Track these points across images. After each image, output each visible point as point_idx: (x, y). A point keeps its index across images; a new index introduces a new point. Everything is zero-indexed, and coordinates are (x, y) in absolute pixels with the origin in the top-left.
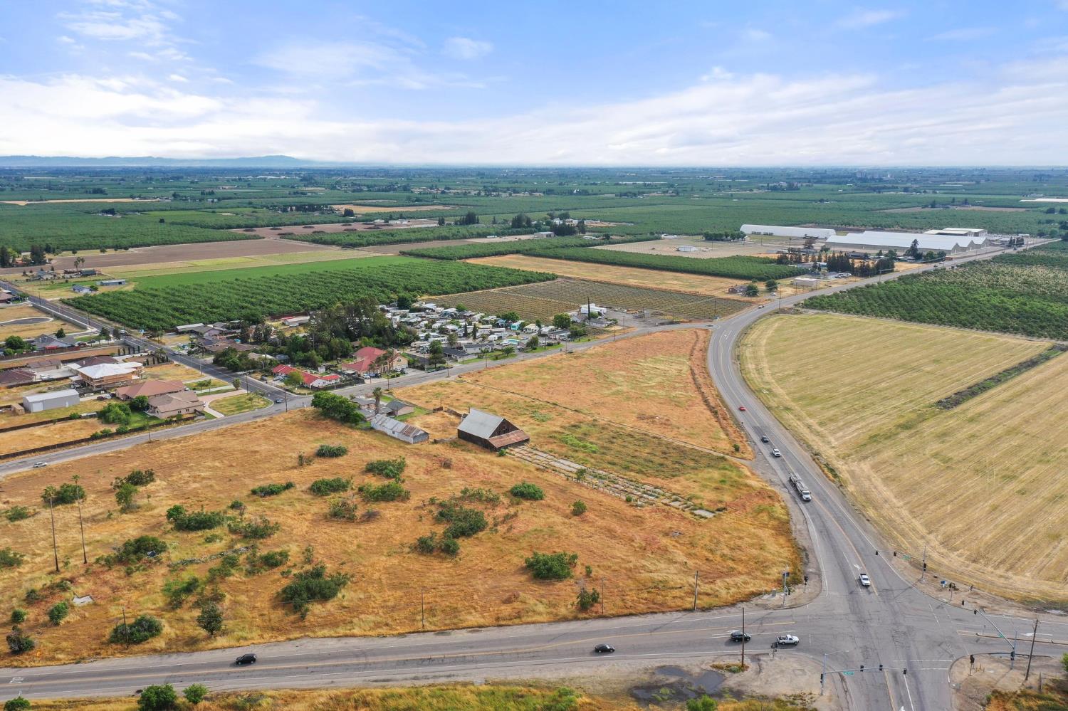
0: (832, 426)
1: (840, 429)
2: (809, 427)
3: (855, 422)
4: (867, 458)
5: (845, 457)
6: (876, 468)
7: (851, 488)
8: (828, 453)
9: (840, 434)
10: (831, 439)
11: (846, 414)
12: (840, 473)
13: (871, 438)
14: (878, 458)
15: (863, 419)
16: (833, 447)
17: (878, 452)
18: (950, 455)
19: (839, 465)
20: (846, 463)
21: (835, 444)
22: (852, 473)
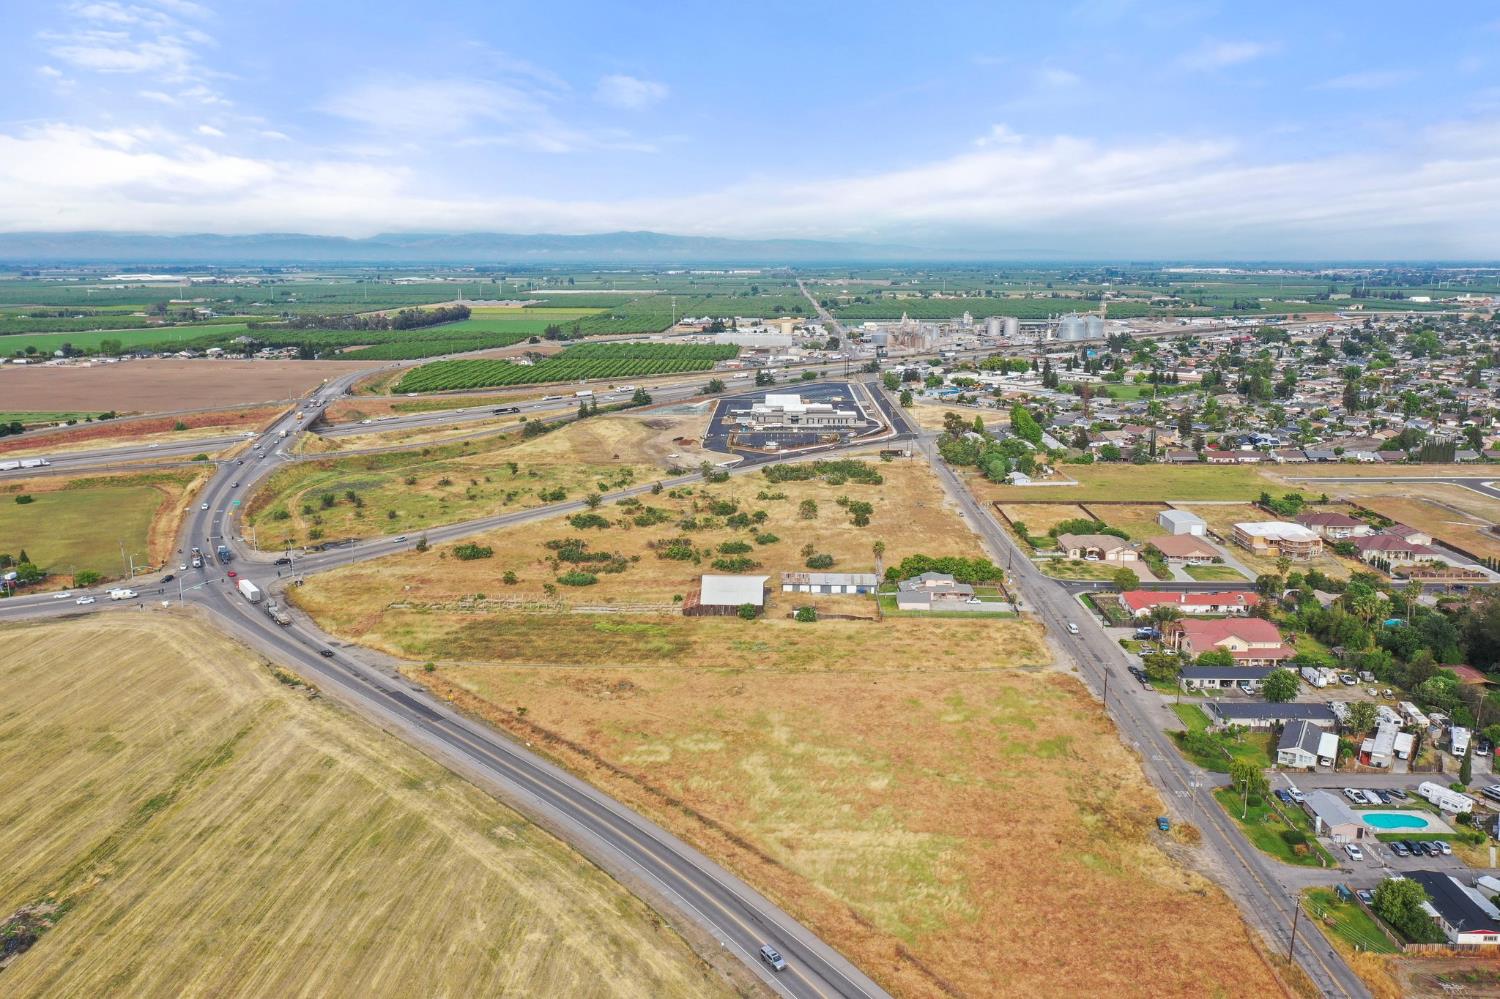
0: (306, 766)
1: (291, 761)
2: (348, 749)
3: (264, 787)
4: (236, 714)
5: (269, 706)
6: (220, 701)
7: (254, 665)
8: (296, 703)
9: (286, 750)
10: (301, 733)
11: (285, 808)
12: (272, 681)
13: (229, 755)
14: (217, 717)
15: (248, 803)
16: (292, 718)
17: (217, 728)
18: (91, 755)
19: (277, 691)
20: (265, 696)
21: (292, 726)
22: (254, 684)
